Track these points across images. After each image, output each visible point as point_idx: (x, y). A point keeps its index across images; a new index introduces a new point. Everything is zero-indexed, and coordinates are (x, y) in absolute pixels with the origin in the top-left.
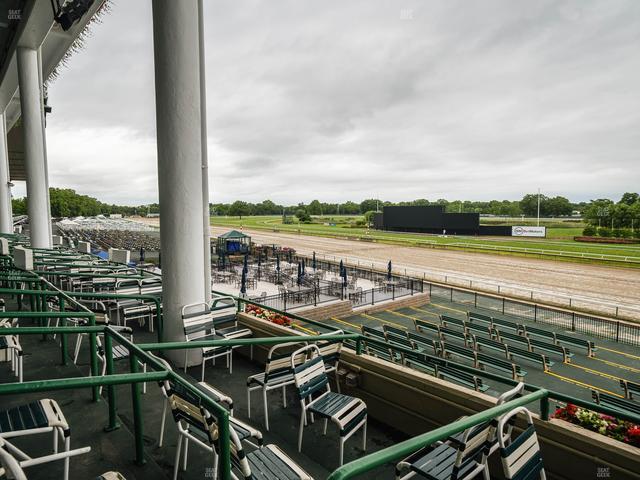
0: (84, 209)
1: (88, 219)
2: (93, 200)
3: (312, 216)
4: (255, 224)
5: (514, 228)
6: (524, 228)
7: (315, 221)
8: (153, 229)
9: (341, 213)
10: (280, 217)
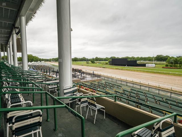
0: (34, 60)
1: (35, 62)
2: (37, 57)
3: (95, 61)
4: (79, 64)
5: (146, 64)
6: (149, 64)
7: (96, 63)
8: (51, 65)
9: (104, 60)
10: (85, 62)
